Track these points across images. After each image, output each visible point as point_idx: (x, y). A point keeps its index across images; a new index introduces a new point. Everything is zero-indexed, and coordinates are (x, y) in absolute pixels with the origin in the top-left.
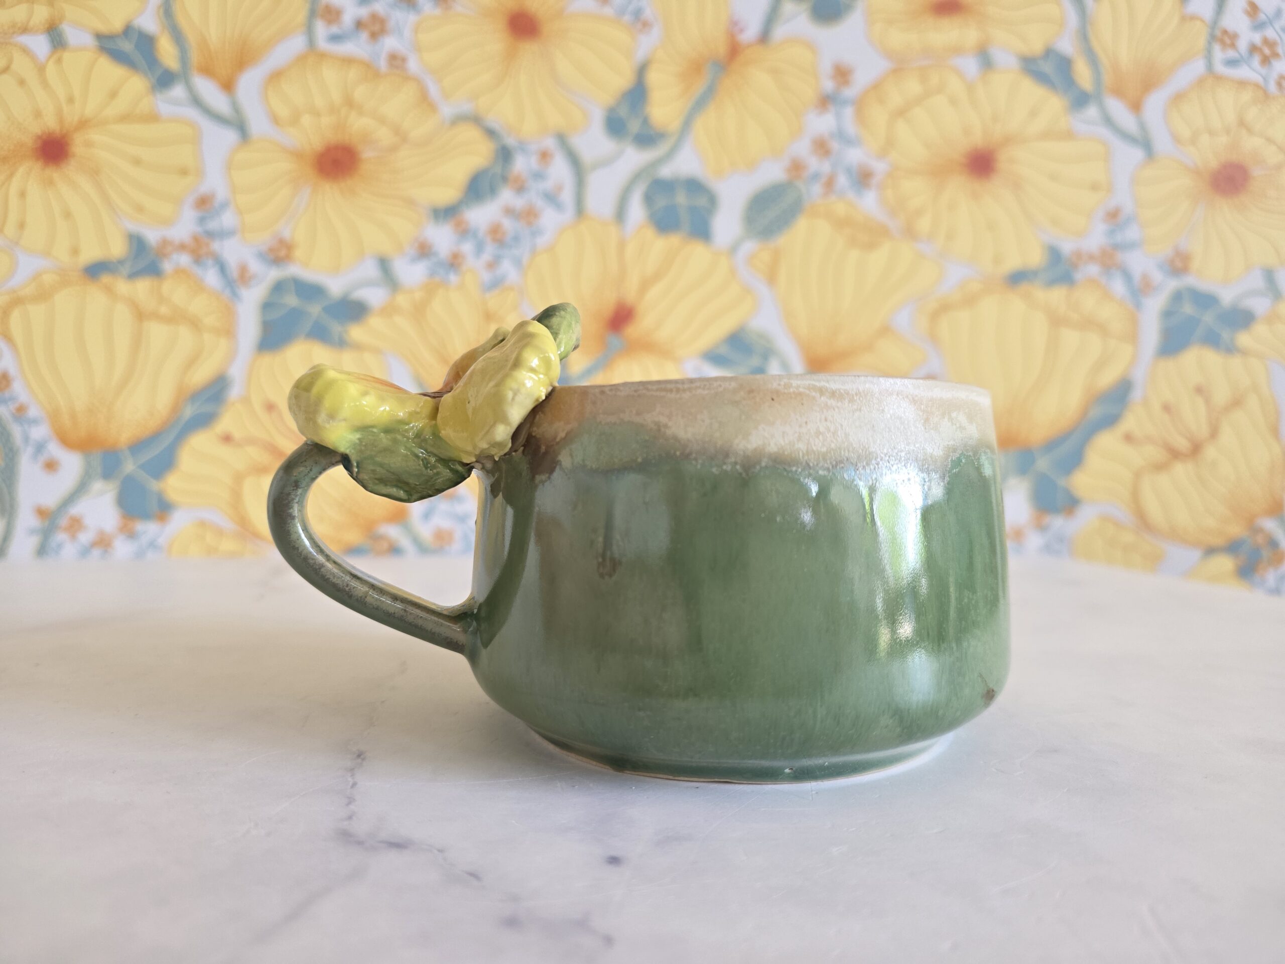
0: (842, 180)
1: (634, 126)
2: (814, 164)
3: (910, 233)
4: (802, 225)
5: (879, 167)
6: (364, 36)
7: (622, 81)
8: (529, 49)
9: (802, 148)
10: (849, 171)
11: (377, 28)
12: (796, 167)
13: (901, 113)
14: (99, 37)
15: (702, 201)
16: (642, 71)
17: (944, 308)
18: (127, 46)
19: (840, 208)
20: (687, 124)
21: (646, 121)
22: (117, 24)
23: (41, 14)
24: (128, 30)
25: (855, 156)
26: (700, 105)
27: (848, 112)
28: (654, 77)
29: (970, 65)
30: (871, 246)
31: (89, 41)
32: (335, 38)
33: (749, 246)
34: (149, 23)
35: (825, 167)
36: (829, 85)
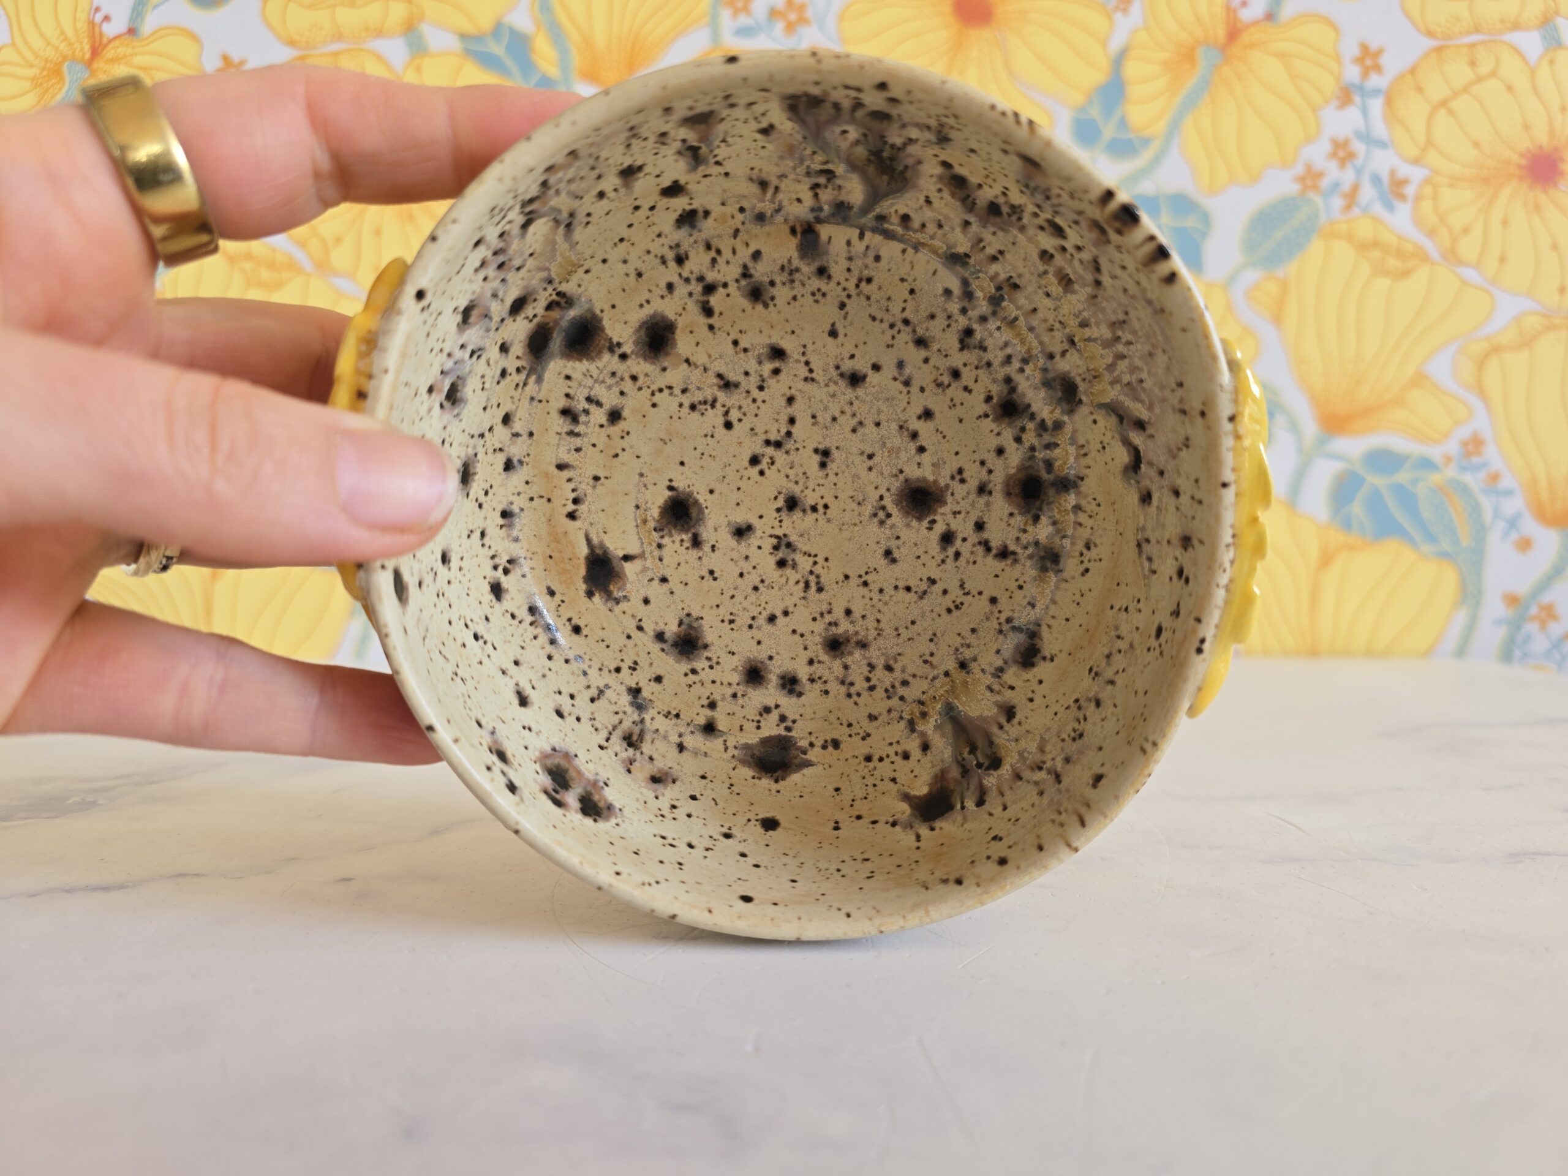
0: (1368, 193)
1: (1109, 132)
2: (1332, 171)
3: (1452, 257)
4: (1316, 248)
5: (1416, 174)
6: (779, 26)
7: (1095, 76)
8: (981, 36)
9: (1318, 153)
10: (1376, 180)
11: (793, 17)
12: (1310, 178)
13: (1444, 103)
14: (464, 37)
15: (1191, 222)
16: (1119, 60)
17: (1496, 350)
18: (497, 49)
19: (1364, 229)
20: (1175, 126)
21: (1123, 124)
22: (486, 23)
23: (398, 13)
24: (498, 29)
25: (1383, 162)
26: (1190, 103)
27: (1376, 105)
28: (1132, 69)
29: (1531, 42)
30: (1405, 274)
31: (453, 43)
32: (743, 32)
33: (1251, 276)
34: (522, 20)
35: (1348, 177)
36: (1353, 73)
